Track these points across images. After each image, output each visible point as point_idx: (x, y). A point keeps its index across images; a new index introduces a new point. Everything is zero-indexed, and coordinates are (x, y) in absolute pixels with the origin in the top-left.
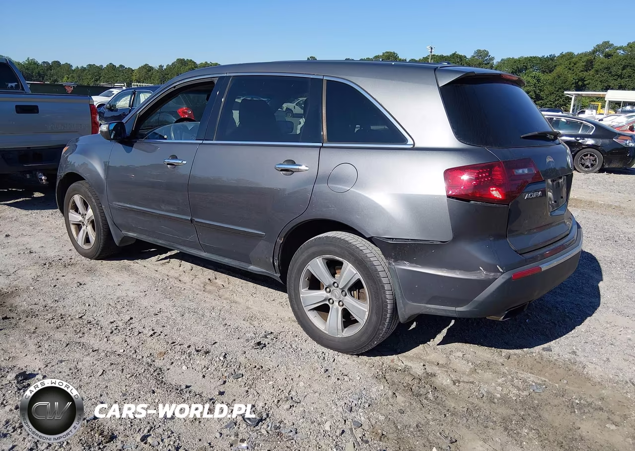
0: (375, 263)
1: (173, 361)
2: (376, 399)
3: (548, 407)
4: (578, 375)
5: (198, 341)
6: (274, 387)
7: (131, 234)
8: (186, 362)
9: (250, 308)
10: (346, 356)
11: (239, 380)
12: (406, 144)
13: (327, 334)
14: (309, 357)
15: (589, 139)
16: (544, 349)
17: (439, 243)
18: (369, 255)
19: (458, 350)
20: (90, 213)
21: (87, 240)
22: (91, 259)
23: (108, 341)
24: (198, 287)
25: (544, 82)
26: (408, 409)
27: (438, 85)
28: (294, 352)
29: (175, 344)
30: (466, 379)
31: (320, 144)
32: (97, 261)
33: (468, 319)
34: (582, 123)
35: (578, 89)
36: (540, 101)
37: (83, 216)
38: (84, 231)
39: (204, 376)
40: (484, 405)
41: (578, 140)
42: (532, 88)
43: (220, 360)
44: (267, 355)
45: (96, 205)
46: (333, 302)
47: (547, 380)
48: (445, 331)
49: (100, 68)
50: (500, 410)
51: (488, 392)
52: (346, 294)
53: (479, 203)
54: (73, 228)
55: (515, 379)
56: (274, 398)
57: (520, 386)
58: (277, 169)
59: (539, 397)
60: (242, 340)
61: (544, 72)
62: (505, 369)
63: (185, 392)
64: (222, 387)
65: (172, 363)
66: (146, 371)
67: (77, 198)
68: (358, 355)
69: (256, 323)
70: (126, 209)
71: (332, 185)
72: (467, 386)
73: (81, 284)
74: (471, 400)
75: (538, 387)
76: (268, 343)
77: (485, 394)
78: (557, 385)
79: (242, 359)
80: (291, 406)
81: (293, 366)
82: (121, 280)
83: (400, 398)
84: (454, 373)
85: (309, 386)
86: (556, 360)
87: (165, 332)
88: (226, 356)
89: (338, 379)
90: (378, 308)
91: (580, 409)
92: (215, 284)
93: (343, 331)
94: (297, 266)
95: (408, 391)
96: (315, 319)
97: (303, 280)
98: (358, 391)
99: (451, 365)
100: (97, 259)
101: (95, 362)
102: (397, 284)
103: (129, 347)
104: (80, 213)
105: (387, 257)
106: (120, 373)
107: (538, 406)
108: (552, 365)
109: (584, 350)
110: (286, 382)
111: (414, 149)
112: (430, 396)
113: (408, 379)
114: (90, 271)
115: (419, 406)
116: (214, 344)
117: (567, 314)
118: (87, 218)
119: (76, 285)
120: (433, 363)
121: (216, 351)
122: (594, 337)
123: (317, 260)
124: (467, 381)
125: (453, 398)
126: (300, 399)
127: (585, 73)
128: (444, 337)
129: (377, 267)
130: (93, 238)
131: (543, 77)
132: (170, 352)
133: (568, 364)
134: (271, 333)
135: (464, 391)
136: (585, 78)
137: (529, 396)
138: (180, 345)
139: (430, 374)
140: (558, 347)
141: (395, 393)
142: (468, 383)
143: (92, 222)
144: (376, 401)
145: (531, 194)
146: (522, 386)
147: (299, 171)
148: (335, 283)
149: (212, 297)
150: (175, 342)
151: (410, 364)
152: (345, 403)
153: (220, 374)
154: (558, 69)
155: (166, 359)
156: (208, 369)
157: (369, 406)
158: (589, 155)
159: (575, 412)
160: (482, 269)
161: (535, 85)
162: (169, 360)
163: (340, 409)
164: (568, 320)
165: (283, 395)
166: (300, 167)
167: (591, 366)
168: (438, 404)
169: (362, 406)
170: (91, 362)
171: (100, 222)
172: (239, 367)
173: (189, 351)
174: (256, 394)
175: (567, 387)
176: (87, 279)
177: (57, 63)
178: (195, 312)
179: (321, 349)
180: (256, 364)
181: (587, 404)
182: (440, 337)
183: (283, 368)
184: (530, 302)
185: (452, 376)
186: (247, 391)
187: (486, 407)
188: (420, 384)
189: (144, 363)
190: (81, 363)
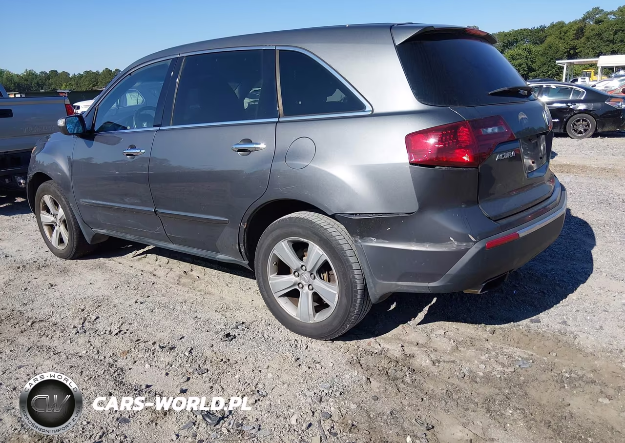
0: (341, 242)
1: (136, 359)
2: (348, 387)
3: (535, 384)
4: (569, 346)
5: (165, 337)
6: (240, 381)
7: (101, 231)
8: (149, 360)
9: (224, 299)
10: (320, 342)
11: (204, 375)
12: (364, 111)
13: (299, 321)
14: (280, 346)
15: (581, 104)
16: (531, 321)
17: (405, 215)
18: (334, 234)
19: (440, 328)
20: (61, 212)
21: (61, 241)
22: (66, 259)
23: (71, 342)
24: (172, 281)
25: (536, 54)
26: (383, 395)
27: (394, 44)
28: (264, 341)
29: (140, 341)
30: (447, 358)
31: (277, 120)
32: (72, 261)
33: (451, 295)
34: (572, 88)
35: (570, 57)
36: (533, 73)
37: (55, 216)
38: (57, 231)
39: (167, 374)
40: (465, 386)
41: (569, 106)
42: (524, 61)
43: (185, 355)
44: (235, 347)
45: (66, 204)
46: (303, 286)
47: (534, 354)
48: (426, 309)
49: (96, 74)
50: (481, 390)
51: (470, 371)
52: (315, 277)
53: (444, 168)
54: (46, 229)
55: (499, 355)
56: (239, 393)
57: (505, 362)
58: (233, 150)
59: (527, 373)
60: (211, 333)
61: (535, 43)
62: (489, 345)
63: (144, 392)
64: (185, 384)
65: (135, 362)
66: (106, 372)
67: (47, 199)
68: (333, 340)
69: (228, 314)
70: (92, 205)
71: (290, 162)
72: (447, 366)
73: (52, 286)
74: (450, 381)
75: (525, 362)
76: (239, 334)
77: (467, 374)
78: (545, 358)
79: (208, 353)
80: (256, 401)
81: (262, 357)
82: (94, 278)
83: (374, 384)
84: (435, 353)
85: (278, 377)
86: (545, 332)
87: (131, 330)
88: (192, 351)
89: (309, 368)
90: (347, 289)
91: (570, 383)
92: (190, 276)
93: (314, 316)
94: (263, 251)
95: (384, 375)
96: (286, 305)
97: (270, 265)
98: (329, 379)
99: (431, 345)
100: (72, 259)
101: (55, 366)
102: (365, 262)
103: (92, 347)
104: (51, 214)
105: (353, 234)
106: (79, 375)
107: (524, 383)
108: (540, 338)
109: (575, 319)
110: (253, 375)
111: (373, 115)
112: (408, 379)
113: (384, 362)
114: (64, 271)
115: (395, 390)
116: (181, 339)
117: (557, 282)
118: (59, 217)
119: (47, 287)
120: (412, 343)
121: (182, 347)
122: (586, 305)
123: (283, 243)
124: (448, 360)
125: (432, 379)
126: (267, 392)
127: (576, 41)
128: (425, 315)
129: (344, 246)
130: (66, 238)
131: (534, 48)
132: (133, 350)
133: (557, 335)
134: (243, 323)
135: (444, 371)
136: (576, 46)
137: (515, 373)
138: (145, 342)
139: (408, 355)
140: (547, 318)
141: (368, 379)
142: (448, 362)
143: (64, 221)
144: (349, 389)
145: (503, 154)
146: (507, 362)
147: (256, 149)
148: (302, 266)
149: (186, 289)
150: (140, 340)
151: (387, 346)
152: (315, 393)
153: (184, 371)
154: (549, 39)
155: (129, 357)
156: (171, 366)
157: (341, 394)
158: (581, 120)
159: (565, 387)
160: (453, 240)
161: (526, 57)
162: (132, 359)
163: (309, 400)
164: (558, 288)
165: (249, 389)
166: (257, 146)
167: (582, 336)
168: (416, 387)
169: (333, 395)
170: (51, 365)
171: (72, 221)
172: (205, 361)
173: (153, 348)
174: (220, 389)
175: (556, 360)
176: (58, 280)
177: (55, 73)
178: (165, 307)
179: (293, 336)
180: (223, 358)
181: (578, 377)
182: (421, 316)
183: (251, 360)
184: (510, 271)
185: (432, 356)
186: (212, 387)
187: (467, 388)
188: (397, 366)
189: (105, 364)
190: (40, 367)
